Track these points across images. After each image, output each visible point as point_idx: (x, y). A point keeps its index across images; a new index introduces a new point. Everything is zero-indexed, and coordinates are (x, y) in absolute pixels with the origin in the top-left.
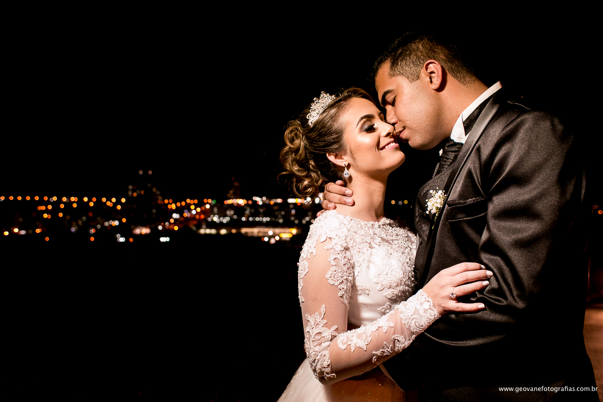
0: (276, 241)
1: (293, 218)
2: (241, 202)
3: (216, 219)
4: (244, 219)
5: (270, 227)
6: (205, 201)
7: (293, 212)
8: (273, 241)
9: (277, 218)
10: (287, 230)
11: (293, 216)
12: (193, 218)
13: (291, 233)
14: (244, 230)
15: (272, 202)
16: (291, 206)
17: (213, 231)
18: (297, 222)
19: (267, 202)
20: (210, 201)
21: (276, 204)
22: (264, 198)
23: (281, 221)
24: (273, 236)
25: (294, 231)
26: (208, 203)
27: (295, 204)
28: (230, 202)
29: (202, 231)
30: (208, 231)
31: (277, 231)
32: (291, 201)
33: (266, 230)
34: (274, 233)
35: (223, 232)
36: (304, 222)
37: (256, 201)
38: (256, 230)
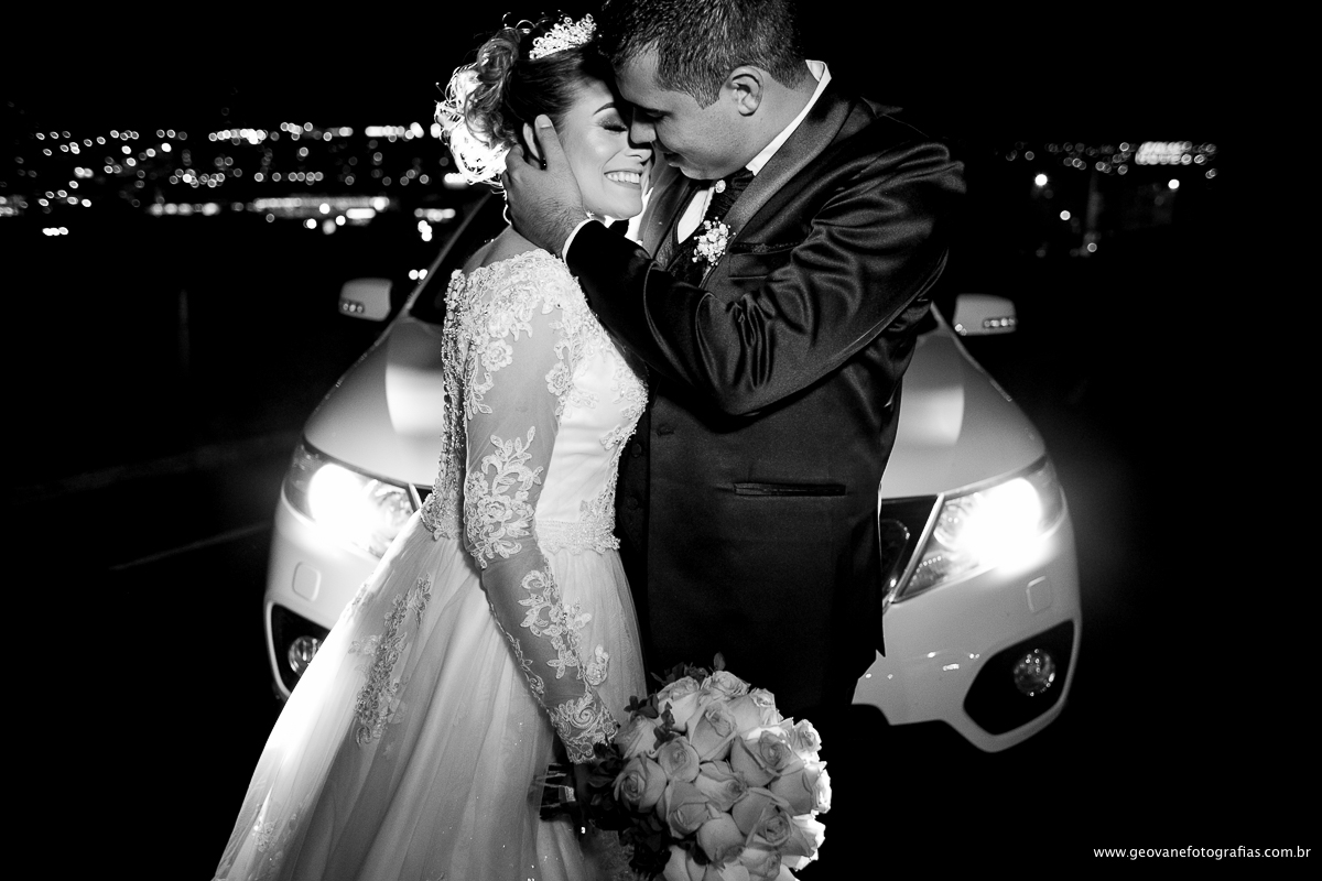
0: (338, 226)
1: (377, 174)
2: (254, 136)
3: (188, 178)
4: (259, 177)
5: (324, 196)
6: (161, 134)
7: (378, 158)
8: (329, 228)
9: (341, 172)
10: (365, 201)
11: (377, 167)
12: (129, 177)
13: (374, 208)
14: (261, 204)
15: (328, 137)
16: (372, 146)
17: (185, 209)
19: (317, 134)
20: (172, 134)
21: (337, 140)
22: (309, 127)
23: (350, 180)
24: (332, 216)
25: (380, 203)
26: (166, 140)
27: (383, 140)
28: (225, 135)
29: (157, 210)
30: (171, 209)
31: (342, 203)
32: (373, 131)
33: (313, 202)
34: (333, 208)
35: (210, 209)
36: (404, 181)
37: (289, 134)
38: (290, 204)
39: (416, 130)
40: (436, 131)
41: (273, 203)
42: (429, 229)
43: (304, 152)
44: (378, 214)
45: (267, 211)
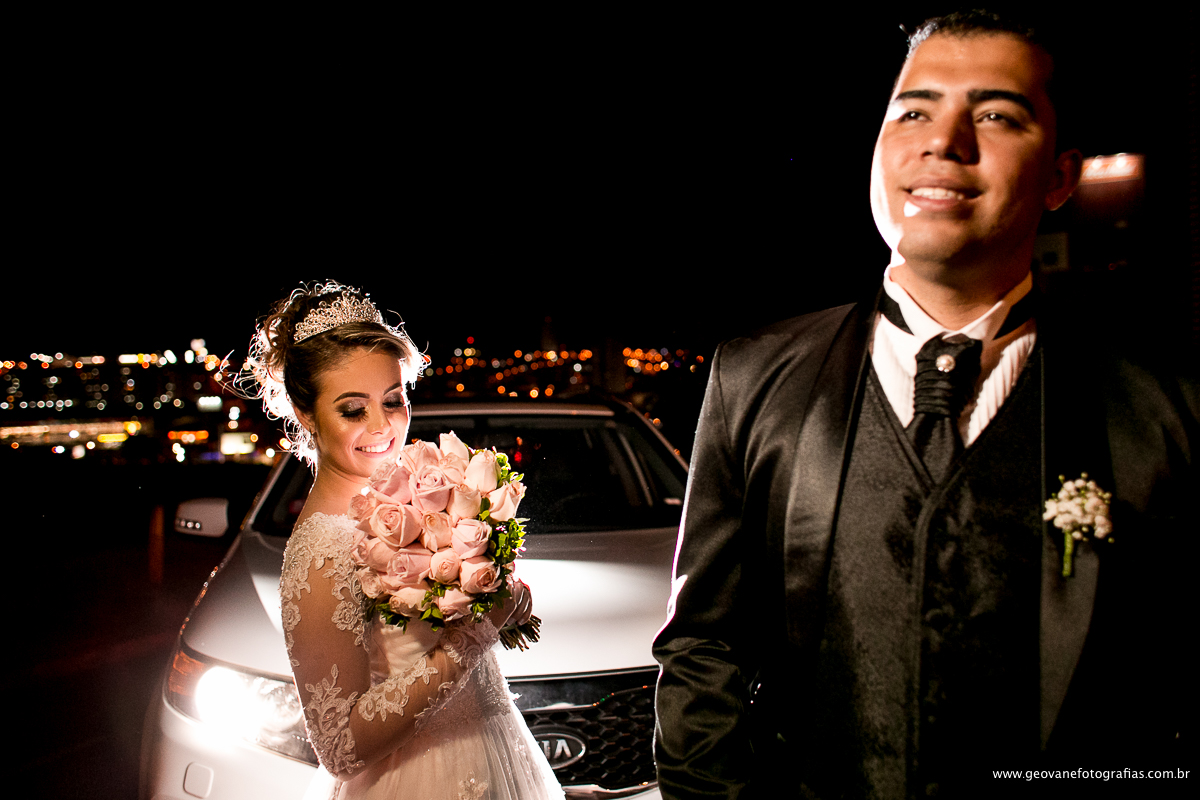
0: (88, 451)
1: (130, 399)
4: (6, 405)
5: (74, 423)
7: (131, 384)
8: (79, 452)
9: (92, 399)
10: (117, 426)
11: (129, 393)
13: (126, 432)
14: (6, 432)
15: (79, 364)
16: (126, 372)
18: (140, 406)
19: (68, 363)
21: (88, 368)
22: (59, 357)
23: (102, 406)
24: (82, 442)
25: (133, 427)
27: (136, 367)
31: (92, 428)
32: (126, 359)
33: (64, 428)
34: (82, 433)
36: (157, 405)
37: (39, 362)
38: (37, 431)
39: (170, 357)
40: (189, 357)
41: (19, 431)
42: (182, 451)
43: (54, 380)
44: (131, 438)
45: (12, 438)
